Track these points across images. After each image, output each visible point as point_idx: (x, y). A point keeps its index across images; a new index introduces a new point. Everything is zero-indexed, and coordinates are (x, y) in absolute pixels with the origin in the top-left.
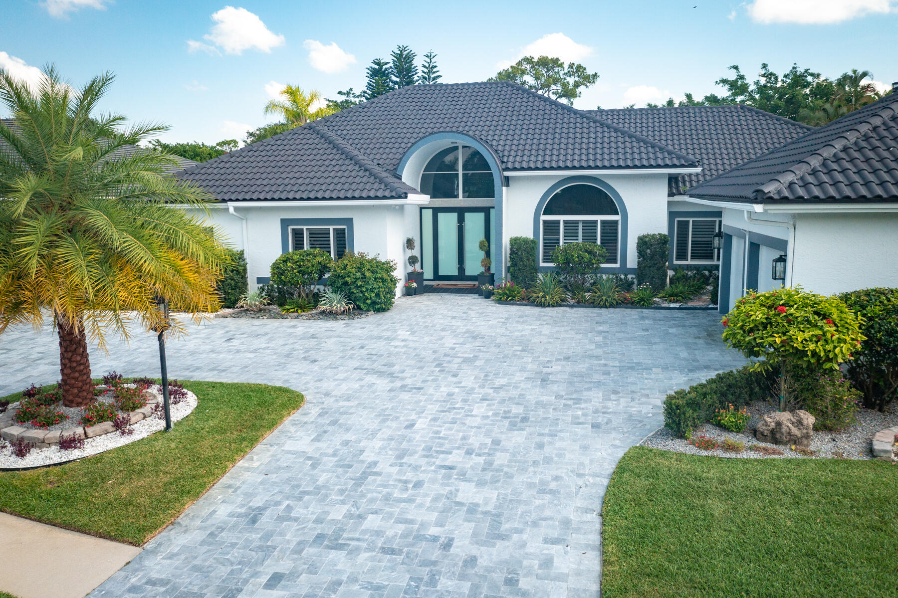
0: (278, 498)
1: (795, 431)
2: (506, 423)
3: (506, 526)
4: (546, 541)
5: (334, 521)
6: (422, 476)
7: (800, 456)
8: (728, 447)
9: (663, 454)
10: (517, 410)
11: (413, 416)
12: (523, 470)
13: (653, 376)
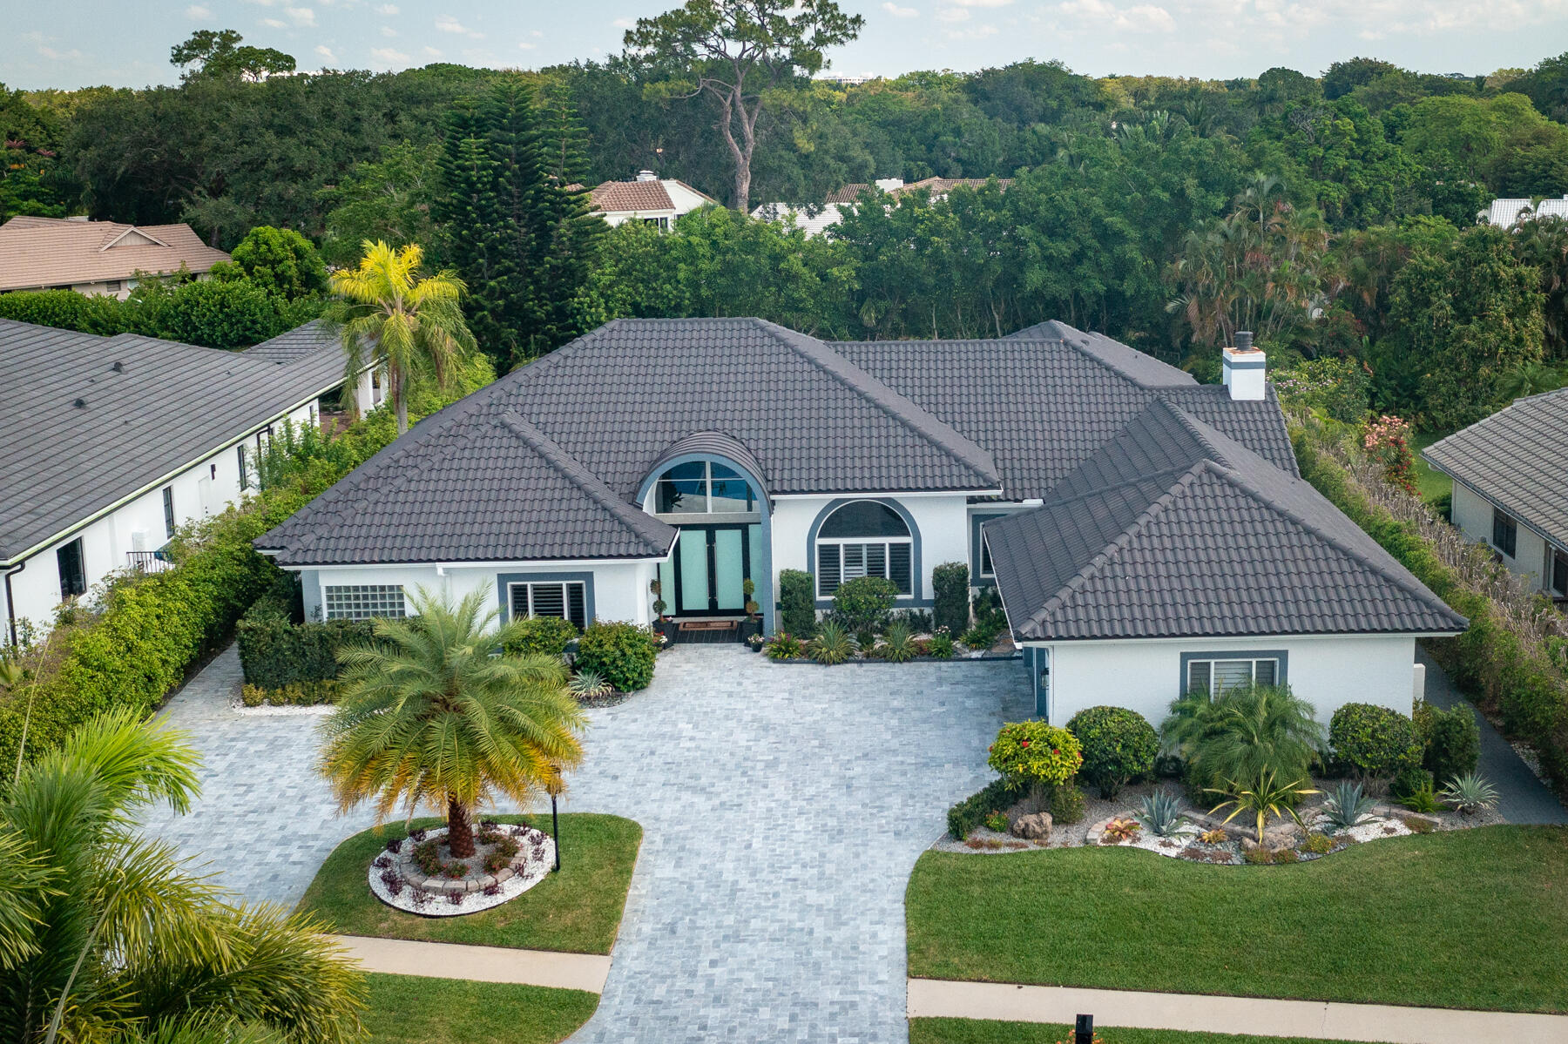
0: (679, 915)
1: (1038, 829)
2: (826, 836)
3: (845, 917)
4: (871, 923)
5: (729, 927)
6: (776, 889)
7: (1038, 848)
8: (993, 846)
9: (946, 855)
10: (832, 822)
11: (747, 837)
12: (849, 876)
13: (944, 775)
